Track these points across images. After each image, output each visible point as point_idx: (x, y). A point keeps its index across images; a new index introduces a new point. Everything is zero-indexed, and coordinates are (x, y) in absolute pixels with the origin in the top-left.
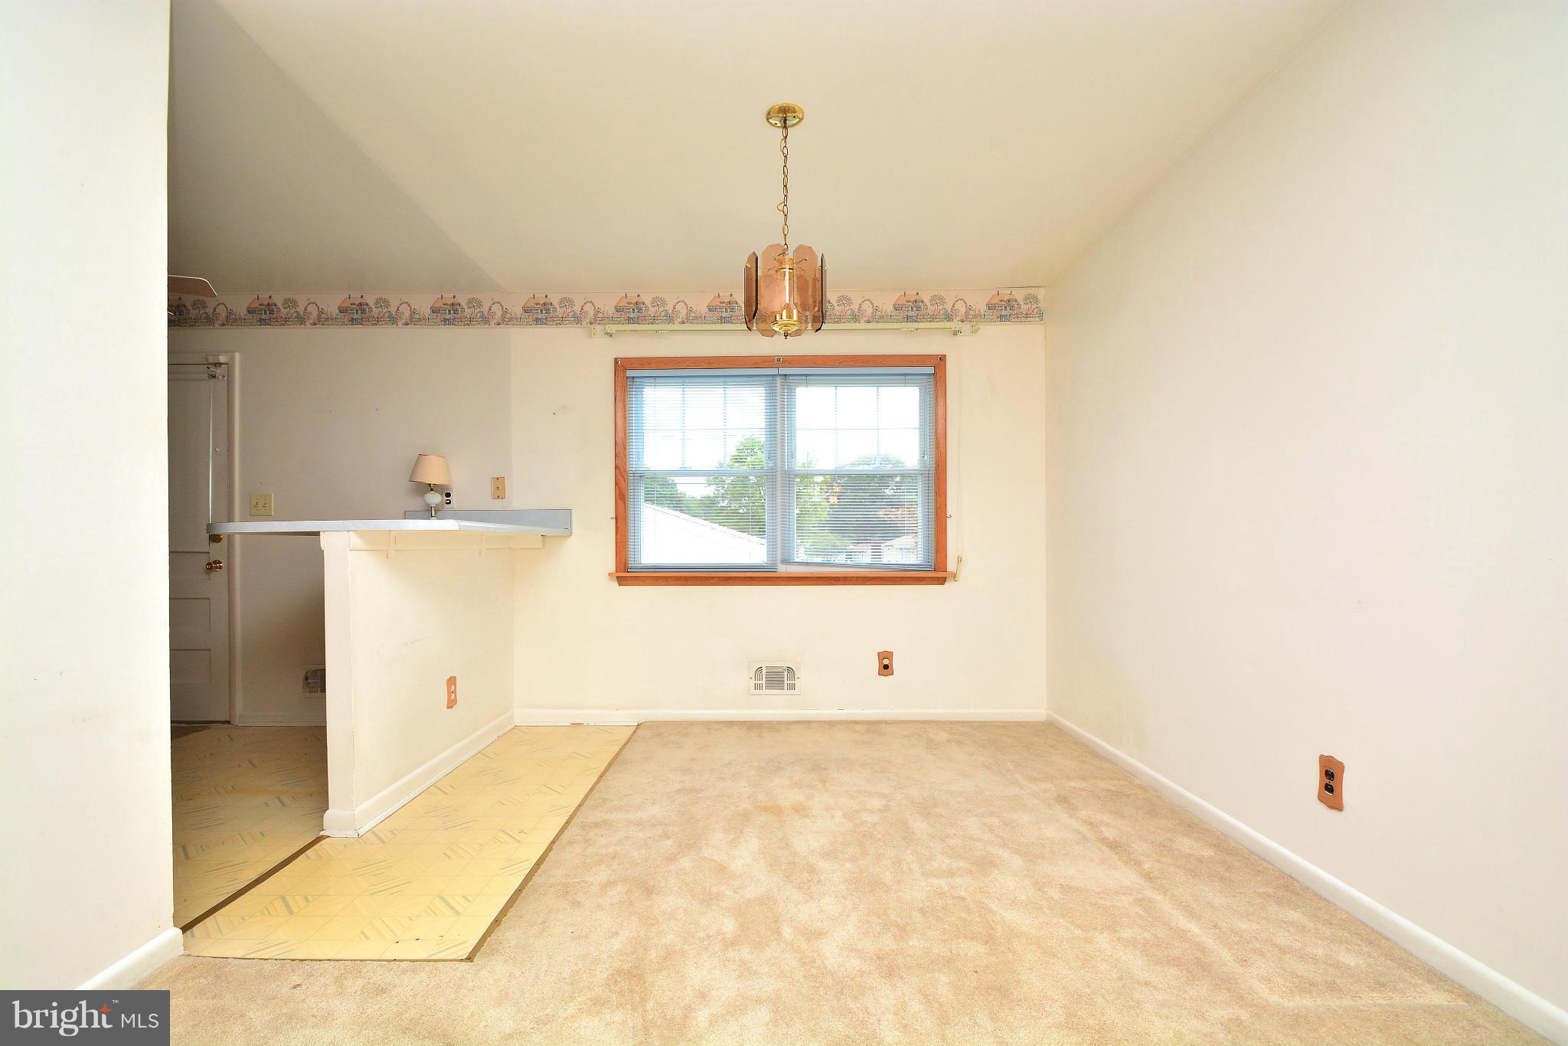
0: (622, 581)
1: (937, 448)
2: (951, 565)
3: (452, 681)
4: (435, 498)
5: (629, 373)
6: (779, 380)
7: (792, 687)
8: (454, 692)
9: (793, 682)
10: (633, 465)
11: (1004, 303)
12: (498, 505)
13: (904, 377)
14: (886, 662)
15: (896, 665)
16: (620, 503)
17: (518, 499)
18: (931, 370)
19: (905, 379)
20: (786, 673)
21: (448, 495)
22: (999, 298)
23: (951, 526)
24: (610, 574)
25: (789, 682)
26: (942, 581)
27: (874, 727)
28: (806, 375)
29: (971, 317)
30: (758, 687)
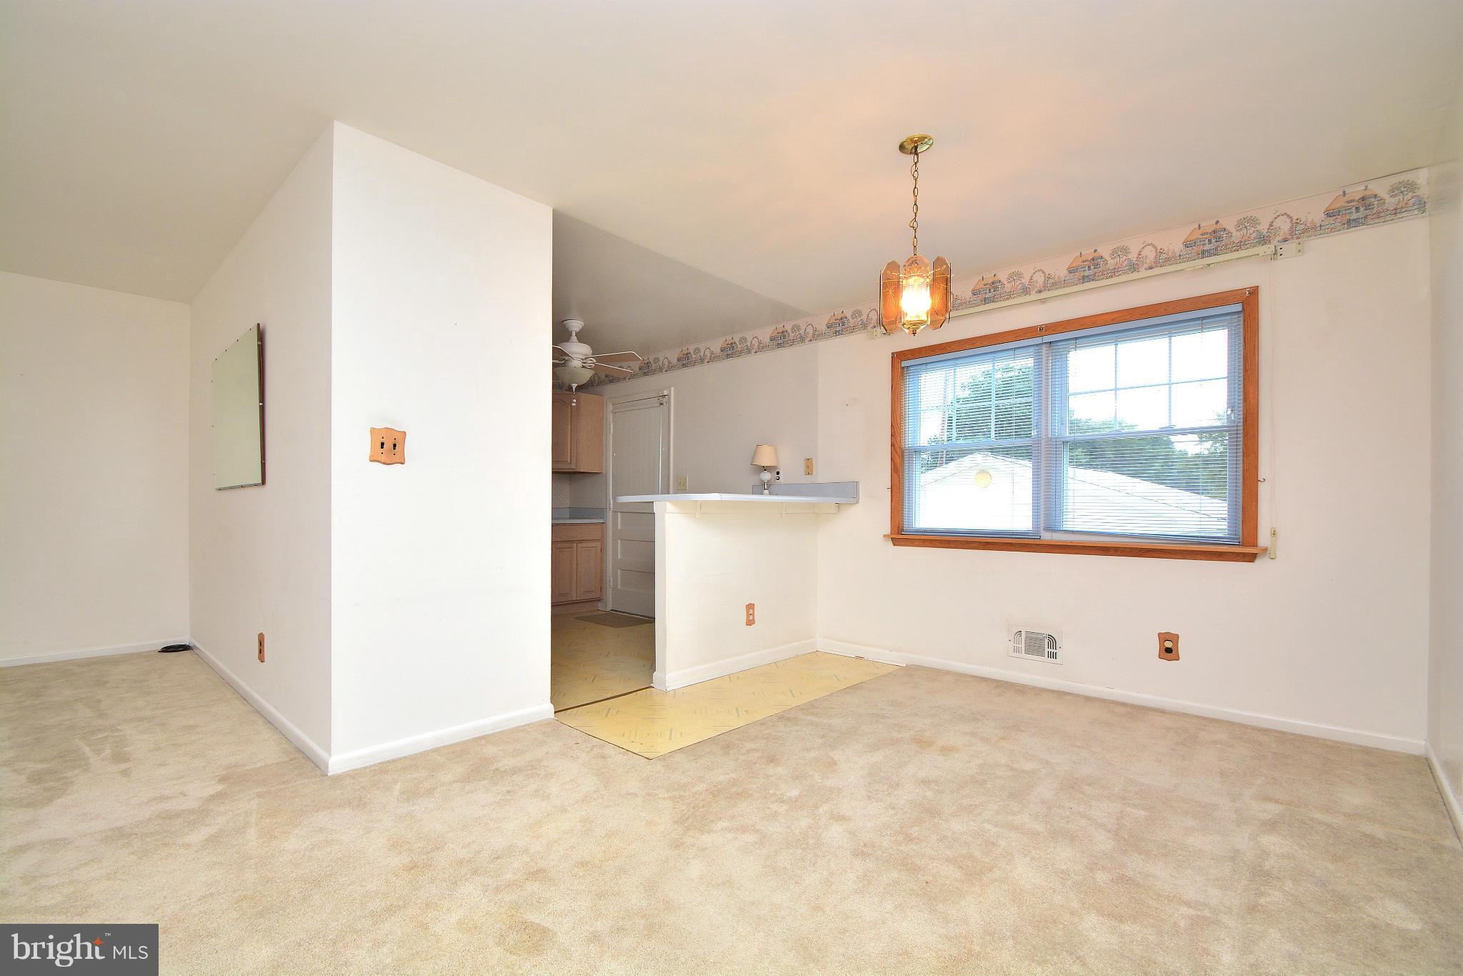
0: (896, 542)
1: (1245, 399)
2: (1264, 539)
3: (750, 607)
4: (766, 476)
5: (904, 364)
6: (1044, 348)
7: (1053, 656)
8: (753, 614)
9: (1055, 651)
10: (909, 441)
11: (1355, 203)
12: (809, 479)
13: (1200, 322)
14: (1168, 644)
15: (1182, 648)
16: (895, 475)
17: (822, 475)
18: (1238, 307)
19: (1203, 323)
20: (1046, 641)
21: (778, 473)
22: (1347, 198)
23: (1263, 490)
24: (885, 536)
25: (1050, 650)
26: (1251, 558)
27: (1136, 712)
28: (1076, 339)
29: (1300, 232)
30: (1016, 650)
